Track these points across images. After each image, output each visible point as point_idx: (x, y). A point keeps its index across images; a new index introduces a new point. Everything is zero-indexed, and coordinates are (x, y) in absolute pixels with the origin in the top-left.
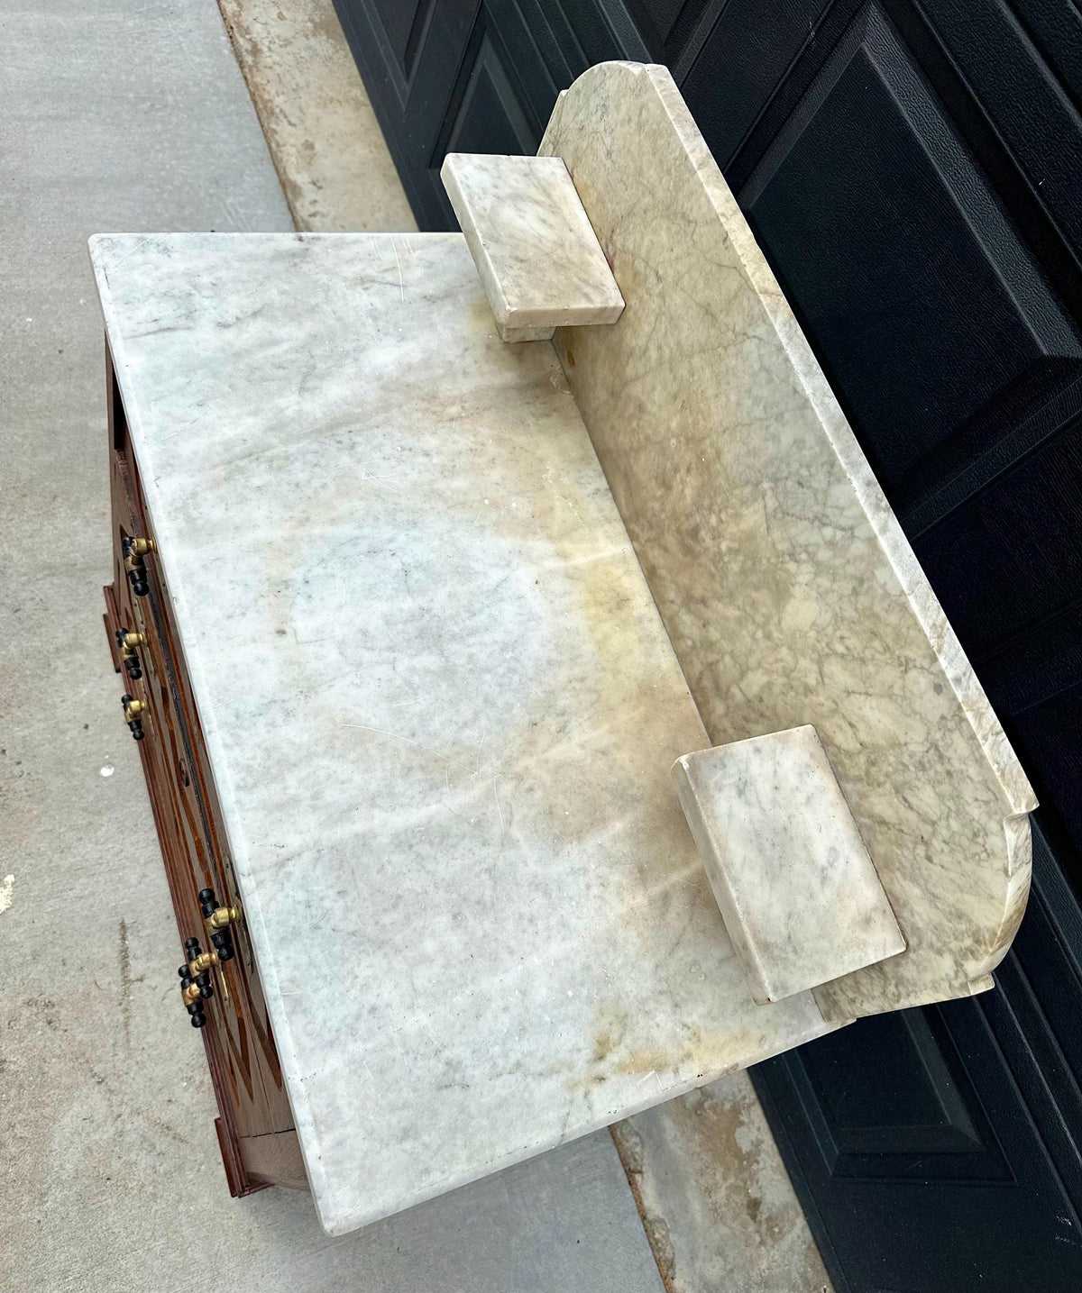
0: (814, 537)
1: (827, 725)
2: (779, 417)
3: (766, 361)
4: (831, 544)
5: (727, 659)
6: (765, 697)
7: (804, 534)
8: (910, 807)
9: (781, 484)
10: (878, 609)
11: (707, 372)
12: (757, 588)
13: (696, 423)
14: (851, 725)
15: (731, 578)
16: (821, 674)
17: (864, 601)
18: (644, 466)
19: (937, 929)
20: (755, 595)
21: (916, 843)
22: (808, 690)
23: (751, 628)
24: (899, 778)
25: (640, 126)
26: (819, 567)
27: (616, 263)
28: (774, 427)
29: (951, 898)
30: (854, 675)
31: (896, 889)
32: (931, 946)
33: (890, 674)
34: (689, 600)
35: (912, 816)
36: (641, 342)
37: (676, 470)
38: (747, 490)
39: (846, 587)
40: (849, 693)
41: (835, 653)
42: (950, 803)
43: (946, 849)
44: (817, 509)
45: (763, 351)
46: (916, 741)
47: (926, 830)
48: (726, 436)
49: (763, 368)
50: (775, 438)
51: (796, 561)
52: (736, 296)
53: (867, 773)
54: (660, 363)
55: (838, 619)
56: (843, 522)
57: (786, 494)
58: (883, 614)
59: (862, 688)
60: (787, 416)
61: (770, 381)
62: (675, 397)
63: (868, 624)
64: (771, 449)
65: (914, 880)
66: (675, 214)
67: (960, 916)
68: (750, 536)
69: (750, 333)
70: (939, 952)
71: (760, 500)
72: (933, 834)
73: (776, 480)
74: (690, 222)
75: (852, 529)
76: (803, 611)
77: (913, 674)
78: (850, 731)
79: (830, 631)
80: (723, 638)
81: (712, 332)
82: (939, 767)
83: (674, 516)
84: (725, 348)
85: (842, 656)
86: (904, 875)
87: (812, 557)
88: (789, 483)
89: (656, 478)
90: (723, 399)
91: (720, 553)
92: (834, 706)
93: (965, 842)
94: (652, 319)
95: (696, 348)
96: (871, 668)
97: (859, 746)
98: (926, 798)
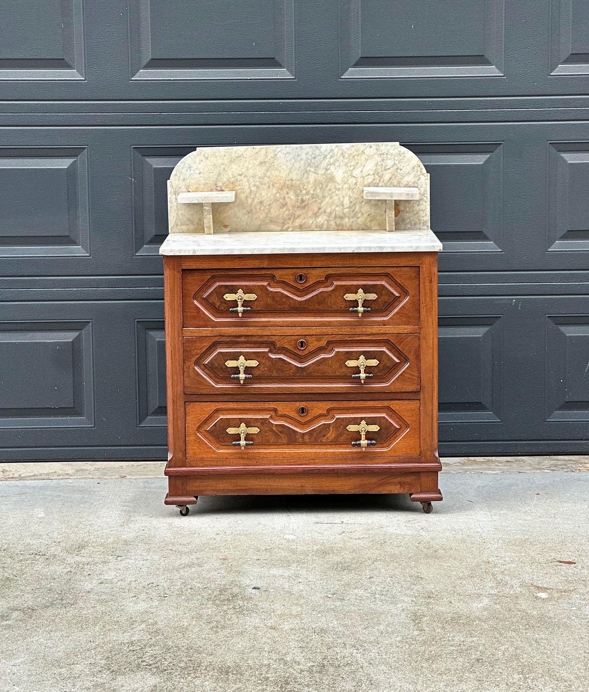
0: (327, 161)
1: (366, 183)
2: (298, 155)
3: (285, 152)
4: (331, 157)
5: (337, 209)
6: (351, 200)
7: (324, 164)
8: (390, 168)
9: (311, 164)
10: (349, 152)
11: (273, 172)
12: (327, 186)
13: (280, 184)
14: (368, 175)
15: (319, 194)
16: (354, 177)
17: (346, 156)
18: (274, 212)
19: (415, 176)
20: (328, 188)
21: (397, 172)
22: (356, 184)
23: (334, 194)
24: (383, 168)
25: (207, 158)
26: (333, 164)
27: (223, 189)
28: (299, 158)
29: (410, 168)
30: (359, 167)
31: (405, 183)
32: (418, 180)
33: (363, 158)
34: (316, 215)
35: (392, 168)
36: (248, 191)
37: (284, 198)
38: (306, 175)
39: (341, 158)
40: (362, 171)
41: (352, 170)
42: (393, 157)
43: (400, 163)
44: (322, 156)
45: (282, 152)
46: (378, 158)
47: (395, 167)
48: (290, 175)
49: (286, 154)
50: (301, 159)
51: (329, 169)
52: (266, 152)
53: (379, 177)
54: (258, 187)
55: (346, 165)
56: (329, 151)
57: (314, 163)
58: (351, 152)
59: (362, 167)
60: (300, 153)
61: (290, 154)
62: (269, 187)
63: (351, 157)
64: (302, 162)
65: (404, 177)
66: (234, 160)
67: (414, 168)
68: (315, 181)
69: (276, 153)
70: (420, 178)
71: (310, 172)
72: (397, 165)
73: (309, 165)
74: (240, 156)
75: (331, 150)
76: (339, 174)
77: (365, 151)
78: (369, 176)
79: (347, 168)
80: (331, 207)
81: (267, 165)
82: (385, 156)
83: (293, 207)
84: (273, 163)
85: (354, 168)
86: (402, 179)
87: (330, 164)
88: (313, 161)
89: (281, 208)
90: (282, 171)
91: (313, 194)
92: (362, 178)
93: (400, 158)
94: (247, 183)
95: (265, 172)
96: (360, 161)
97: (373, 176)
98: (390, 163)
